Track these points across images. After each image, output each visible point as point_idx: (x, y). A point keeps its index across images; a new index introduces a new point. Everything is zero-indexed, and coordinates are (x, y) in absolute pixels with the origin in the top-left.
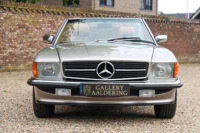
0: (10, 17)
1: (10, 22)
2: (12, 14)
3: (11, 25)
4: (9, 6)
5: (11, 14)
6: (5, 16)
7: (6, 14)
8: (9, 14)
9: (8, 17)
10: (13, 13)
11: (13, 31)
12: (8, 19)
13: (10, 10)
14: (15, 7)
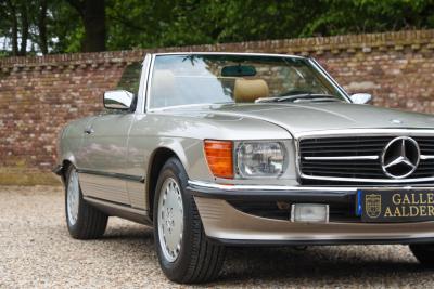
0: (418, 66)
1: (419, 77)
2: (422, 60)
3: (421, 87)
4: (408, 41)
5: (418, 59)
6: (402, 67)
7: (405, 61)
8: (413, 61)
9: (411, 66)
10: (424, 57)
11: (426, 99)
12: (413, 71)
13: (416, 51)
14: (426, 41)
